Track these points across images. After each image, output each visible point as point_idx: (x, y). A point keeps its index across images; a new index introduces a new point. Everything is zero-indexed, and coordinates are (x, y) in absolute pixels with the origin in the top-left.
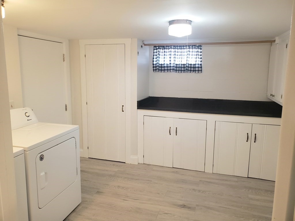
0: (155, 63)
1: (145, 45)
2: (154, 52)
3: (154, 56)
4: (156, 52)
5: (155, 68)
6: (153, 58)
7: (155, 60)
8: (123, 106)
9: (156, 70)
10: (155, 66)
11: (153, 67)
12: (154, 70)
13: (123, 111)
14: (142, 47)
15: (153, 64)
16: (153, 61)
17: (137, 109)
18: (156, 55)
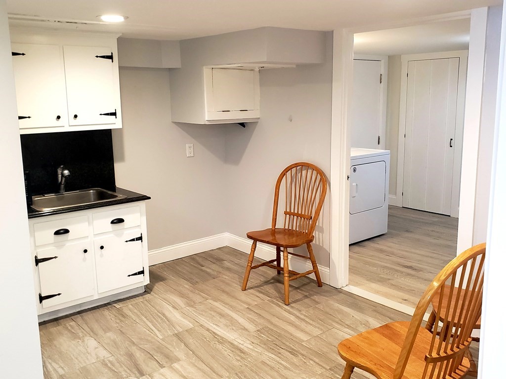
8: (451, 139)
13: (451, 146)
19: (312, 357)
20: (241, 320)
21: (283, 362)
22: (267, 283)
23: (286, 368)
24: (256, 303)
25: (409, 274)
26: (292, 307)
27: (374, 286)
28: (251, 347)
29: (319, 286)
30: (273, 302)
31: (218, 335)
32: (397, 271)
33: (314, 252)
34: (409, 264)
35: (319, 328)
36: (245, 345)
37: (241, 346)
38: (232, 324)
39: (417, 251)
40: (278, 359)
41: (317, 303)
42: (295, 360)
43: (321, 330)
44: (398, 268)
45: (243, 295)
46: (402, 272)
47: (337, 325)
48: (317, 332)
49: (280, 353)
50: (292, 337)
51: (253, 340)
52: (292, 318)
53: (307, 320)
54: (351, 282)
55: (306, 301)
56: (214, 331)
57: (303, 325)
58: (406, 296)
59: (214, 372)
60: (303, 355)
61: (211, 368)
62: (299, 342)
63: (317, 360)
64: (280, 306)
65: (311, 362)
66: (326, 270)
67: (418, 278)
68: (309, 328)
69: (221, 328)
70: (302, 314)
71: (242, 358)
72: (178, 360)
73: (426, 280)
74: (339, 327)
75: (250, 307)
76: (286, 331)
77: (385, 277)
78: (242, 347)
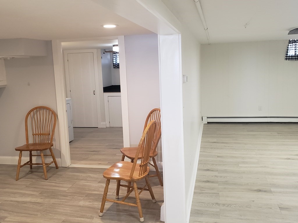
0: (114, 63)
1: (106, 52)
2: (113, 56)
3: (113, 58)
4: (115, 56)
5: (114, 66)
6: (113, 60)
7: (114, 61)
8: (94, 91)
9: (115, 67)
10: (114, 64)
11: (114, 65)
12: (114, 67)
13: (94, 94)
14: (104, 53)
15: (113, 64)
16: (113, 62)
17: (104, 92)
18: (115, 58)
19: (74, 195)
20: (27, 192)
21: (63, 201)
22: (28, 174)
23: (66, 202)
24: (29, 184)
25: (95, 154)
26: (50, 180)
27: (82, 162)
28: (43, 200)
29: (57, 169)
30: (38, 181)
31: (20, 201)
32: (89, 154)
33: (53, 152)
34: (93, 150)
35: (69, 184)
36: (38, 200)
37: (36, 201)
38: (24, 195)
39: (92, 144)
40: (60, 200)
41: (61, 175)
42: (68, 198)
43: (71, 184)
44: (89, 153)
45: (19, 182)
46: (92, 154)
47: (77, 181)
48: (70, 186)
49: (59, 198)
50: (59, 191)
51: (41, 198)
52: (54, 184)
53: (61, 183)
54: (72, 163)
55: (55, 176)
56: (16, 200)
57: (61, 185)
58: (100, 162)
59: (32, 215)
60: (70, 195)
61: (28, 214)
62: (65, 191)
63: (78, 195)
64: (43, 181)
65: (76, 196)
66: (59, 160)
67: (100, 154)
68: (65, 185)
69: (18, 198)
70: (57, 181)
71: (42, 205)
72: (6, 217)
73: (103, 154)
74: (78, 181)
75: (27, 186)
76: (55, 190)
77: (85, 157)
78: (38, 202)
